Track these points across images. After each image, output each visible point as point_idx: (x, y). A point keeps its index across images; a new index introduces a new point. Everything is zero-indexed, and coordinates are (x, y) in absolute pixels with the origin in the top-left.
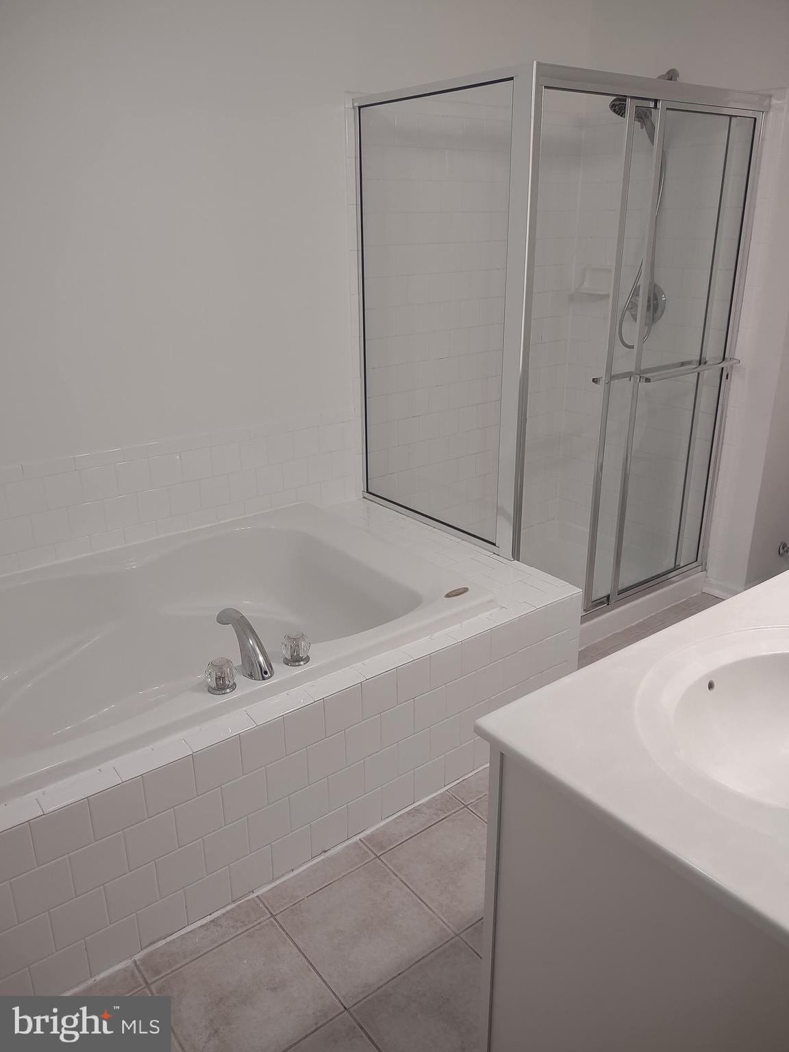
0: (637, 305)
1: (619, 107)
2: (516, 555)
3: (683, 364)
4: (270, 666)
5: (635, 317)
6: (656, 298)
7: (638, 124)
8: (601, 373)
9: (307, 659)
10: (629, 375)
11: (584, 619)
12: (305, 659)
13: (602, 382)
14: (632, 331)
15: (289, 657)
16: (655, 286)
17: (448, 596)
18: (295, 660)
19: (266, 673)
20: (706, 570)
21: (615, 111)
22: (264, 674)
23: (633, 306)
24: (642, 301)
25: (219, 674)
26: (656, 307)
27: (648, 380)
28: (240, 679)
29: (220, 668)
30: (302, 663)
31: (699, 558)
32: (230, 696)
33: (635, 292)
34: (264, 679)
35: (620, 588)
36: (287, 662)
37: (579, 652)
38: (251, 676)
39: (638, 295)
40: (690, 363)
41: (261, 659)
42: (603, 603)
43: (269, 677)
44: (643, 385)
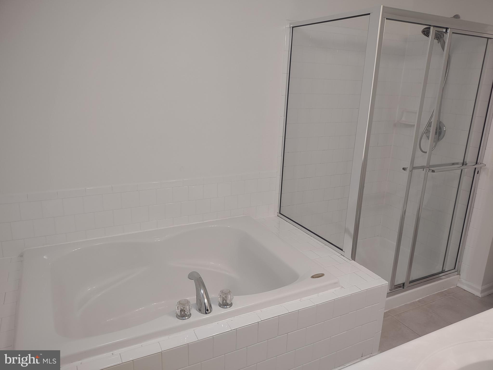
0: (430, 131)
1: (426, 32)
2: (353, 257)
3: (453, 164)
4: (210, 306)
5: (428, 137)
6: (440, 128)
8: (407, 165)
9: (231, 305)
10: (423, 167)
11: (389, 295)
12: (230, 304)
13: (408, 170)
14: (426, 144)
15: (221, 303)
16: (440, 122)
17: (313, 277)
18: (225, 304)
19: (208, 310)
20: (460, 275)
21: (424, 34)
22: (207, 311)
23: (427, 132)
24: (432, 130)
25: (182, 308)
26: (440, 133)
27: (433, 171)
28: (194, 312)
29: (184, 305)
30: (228, 307)
31: (456, 268)
32: (187, 321)
33: (429, 125)
34: (206, 313)
35: (411, 279)
36: (220, 305)
37: (385, 313)
38: (200, 310)
39: (430, 126)
40: (457, 164)
41: (206, 301)
42: (400, 287)
43: (210, 312)
44: (430, 174)
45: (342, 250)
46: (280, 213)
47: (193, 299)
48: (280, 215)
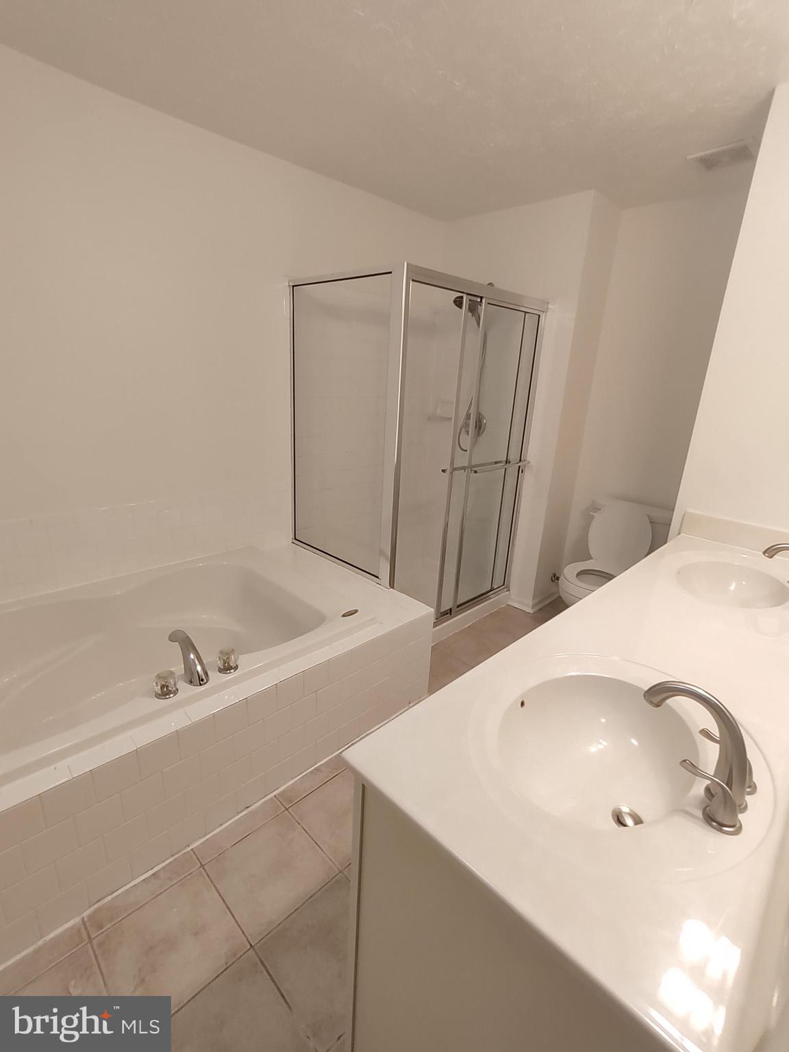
0: (469, 426)
1: (458, 302)
2: (392, 585)
3: (496, 463)
4: (206, 674)
5: (468, 433)
6: (480, 421)
7: (470, 314)
8: (447, 466)
9: (236, 668)
10: (464, 468)
11: (435, 625)
12: (234, 668)
13: (448, 472)
14: (466, 441)
15: (222, 667)
16: (480, 414)
17: (344, 616)
18: (227, 668)
19: (202, 680)
20: (509, 591)
21: (456, 305)
22: (201, 682)
23: (466, 425)
24: (472, 422)
25: (164, 683)
26: (480, 428)
27: (476, 472)
28: (183, 686)
29: (165, 678)
30: (232, 671)
31: (505, 585)
32: (173, 699)
33: (468, 417)
34: (201, 685)
35: (458, 603)
36: (220, 671)
37: (432, 647)
38: (191, 682)
39: (470, 419)
40: (500, 462)
41: (199, 668)
42: (447, 614)
43: (206, 683)
44: (473, 474)
45: (378, 577)
46: (295, 539)
47: (179, 669)
48: (295, 541)
